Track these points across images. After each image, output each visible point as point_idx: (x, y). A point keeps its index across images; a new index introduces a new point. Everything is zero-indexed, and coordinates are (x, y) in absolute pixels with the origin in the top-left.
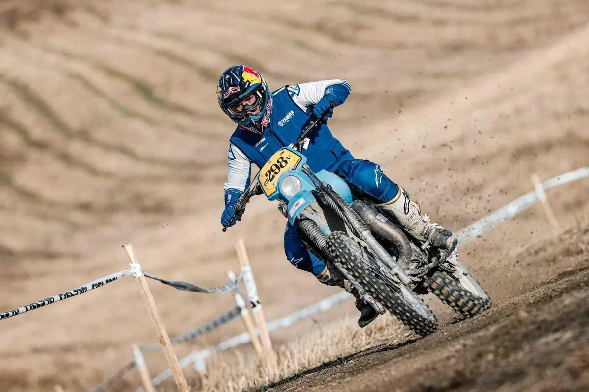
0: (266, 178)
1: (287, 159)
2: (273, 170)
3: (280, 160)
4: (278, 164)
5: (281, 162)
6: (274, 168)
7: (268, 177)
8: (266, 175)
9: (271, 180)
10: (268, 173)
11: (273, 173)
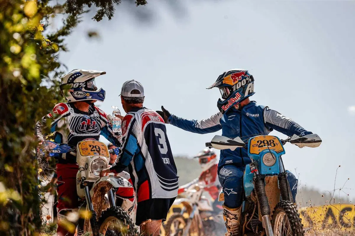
0: (257, 143)
1: (276, 144)
2: (264, 143)
3: (272, 141)
4: (269, 142)
5: (271, 143)
6: (266, 142)
7: (259, 144)
8: (258, 142)
9: (259, 147)
10: (260, 142)
11: (262, 144)
